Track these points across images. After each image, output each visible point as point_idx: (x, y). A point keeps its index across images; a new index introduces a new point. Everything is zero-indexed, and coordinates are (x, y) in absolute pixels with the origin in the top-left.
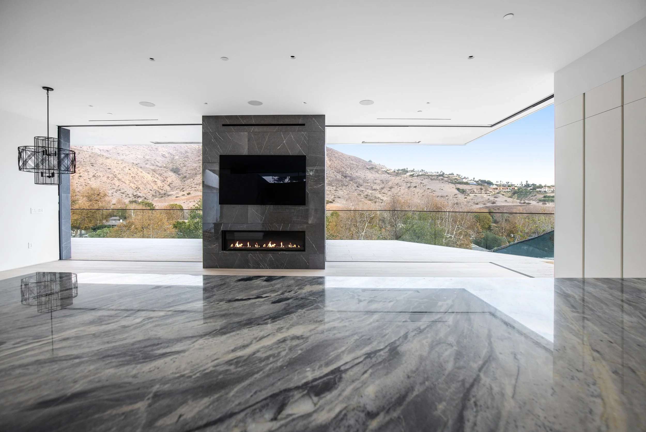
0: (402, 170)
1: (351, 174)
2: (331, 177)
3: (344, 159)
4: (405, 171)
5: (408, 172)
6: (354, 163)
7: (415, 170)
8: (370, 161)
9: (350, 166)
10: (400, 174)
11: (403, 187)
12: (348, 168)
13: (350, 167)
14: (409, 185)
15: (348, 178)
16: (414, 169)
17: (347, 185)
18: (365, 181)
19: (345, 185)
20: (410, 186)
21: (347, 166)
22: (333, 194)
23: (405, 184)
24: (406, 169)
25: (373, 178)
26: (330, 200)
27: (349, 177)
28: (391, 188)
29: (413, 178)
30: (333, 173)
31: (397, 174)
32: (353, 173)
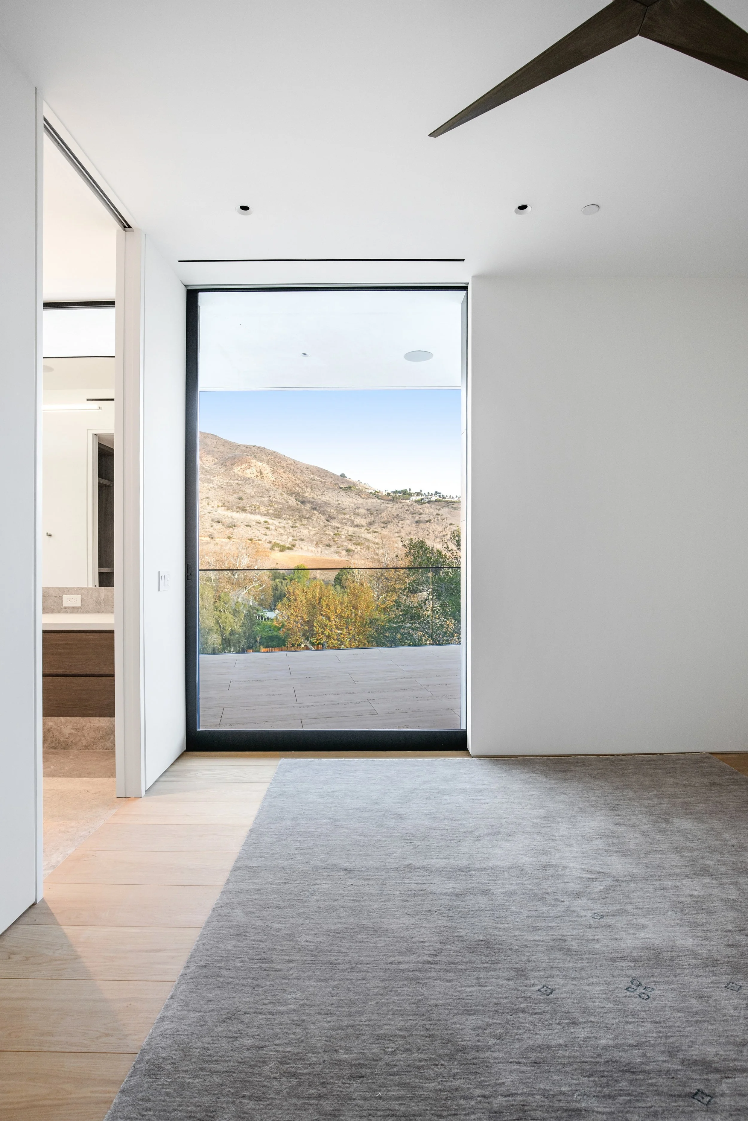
0: (402, 491)
1: (313, 497)
2: (280, 503)
3: (297, 471)
4: (406, 494)
5: (411, 496)
6: (316, 477)
7: (423, 493)
8: (343, 476)
9: (310, 483)
10: (399, 499)
11: (408, 522)
12: (307, 487)
13: (310, 485)
14: (417, 518)
15: (307, 504)
16: (421, 491)
17: (308, 518)
18: (341, 510)
19: (305, 518)
20: (419, 519)
21: (305, 483)
22: (290, 533)
23: (411, 515)
24: (408, 491)
25: (353, 505)
26: (288, 545)
27: (309, 502)
28: (386, 523)
29: (424, 505)
30: (282, 495)
31: (393, 498)
32: (315, 496)
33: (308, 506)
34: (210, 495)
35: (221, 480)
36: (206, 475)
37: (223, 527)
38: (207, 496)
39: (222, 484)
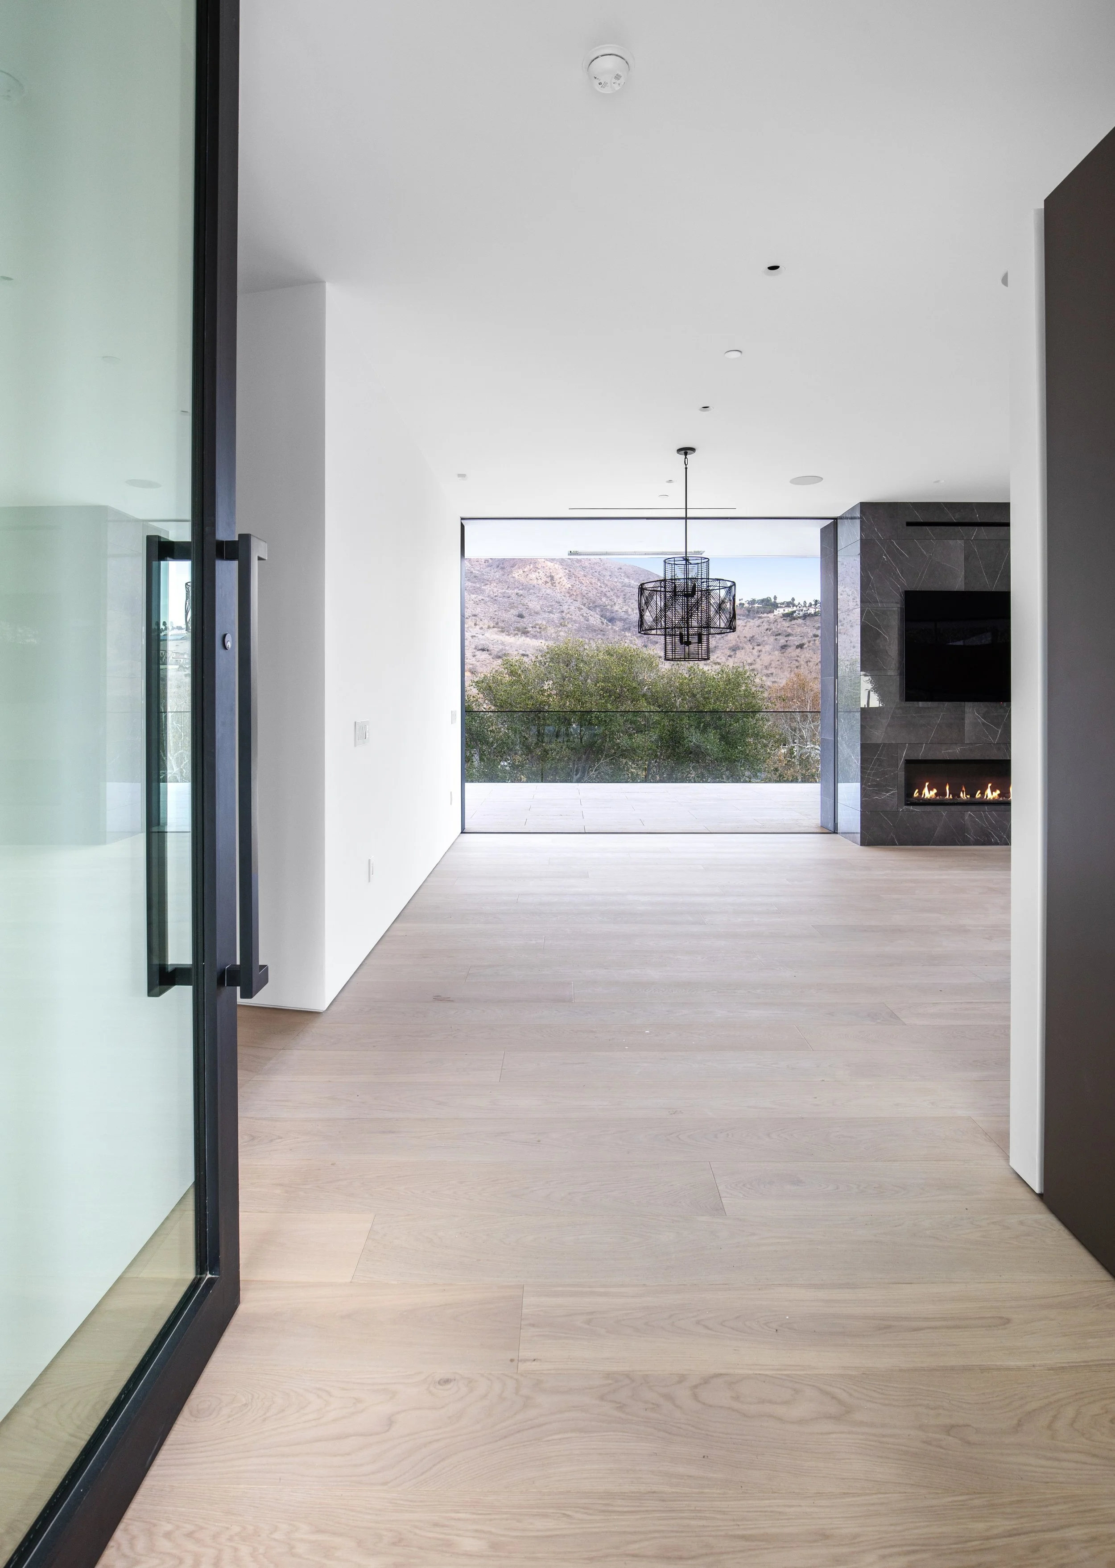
0: (763, 601)
1: (626, 612)
2: (575, 622)
3: (604, 573)
4: (771, 605)
5: (778, 607)
6: (632, 582)
7: (796, 602)
9: (622, 591)
10: (758, 612)
11: (768, 648)
12: (618, 597)
13: (622, 594)
14: (782, 641)
15: (618, 623)
16: (793, 599)
20: (785, 643)
21: (616, 591)
23: (772, 638)
24: (774, 600)
27: (621, 619)
28: (735, 649)
29: (793, 622)
30: (580, 609)
31: (749, 611)
32: (630, 610)
33: (619, 625)
34: (478, 610)
35: (495, 589)
36: (475, 583)
37: (490, 657)
38: (474, 613)
39: (496, 594)
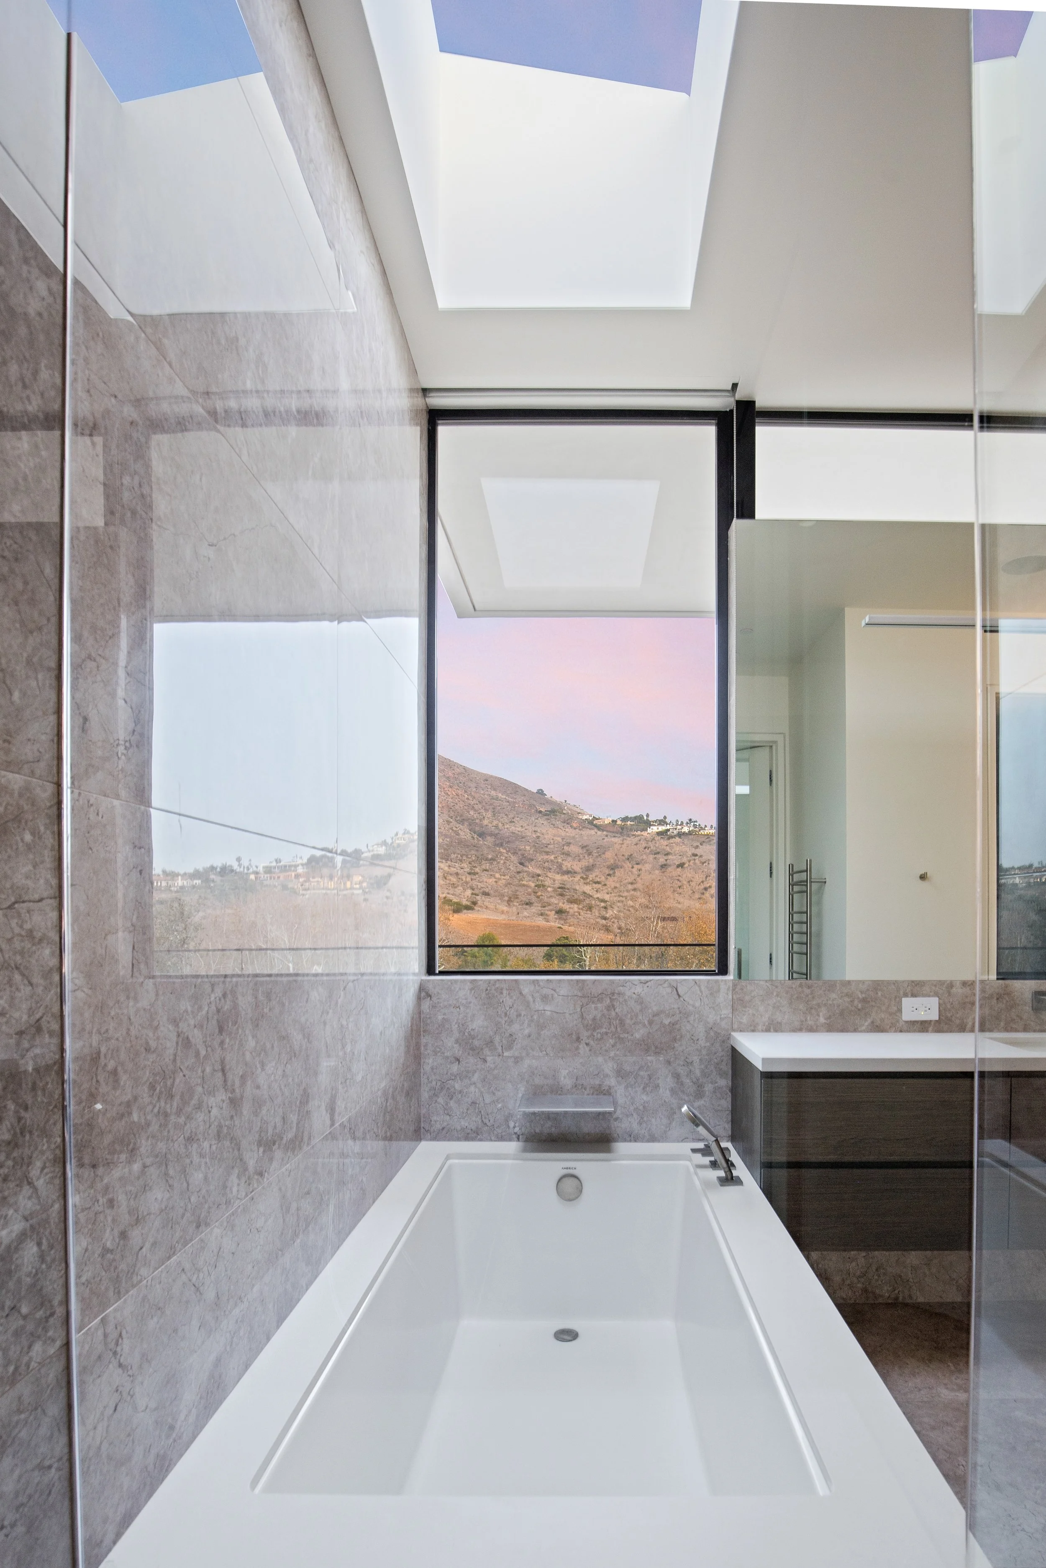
0: (636, 818)
1: (497, 827)
3: (470, 784)
4: (642, 822)
5: (651, 825)
6: (500, 795)
7: (668, 821)
8: (541, 792)
9: (491, 804)
10: (631, 830)
11: (648, 867)
12: (486, 810)
13: (491, 807)
14: (662, 860)
15: (489, 838)
16: (665, 817)
17: (492, 859)
18: (540, 847)
19: (487, 860)
20: (665, 862)
21: (484, 804)
22: (467, 883)
23: (651, 857)
24: (645, 818)
25: (559, 839)
26: (465, 902)
27: (491, 835)
28: (613, 868)
29: (672, 841)
30: (448, 822)
31: (622, 829)
32: (500, 824)
33: (490, 840)
